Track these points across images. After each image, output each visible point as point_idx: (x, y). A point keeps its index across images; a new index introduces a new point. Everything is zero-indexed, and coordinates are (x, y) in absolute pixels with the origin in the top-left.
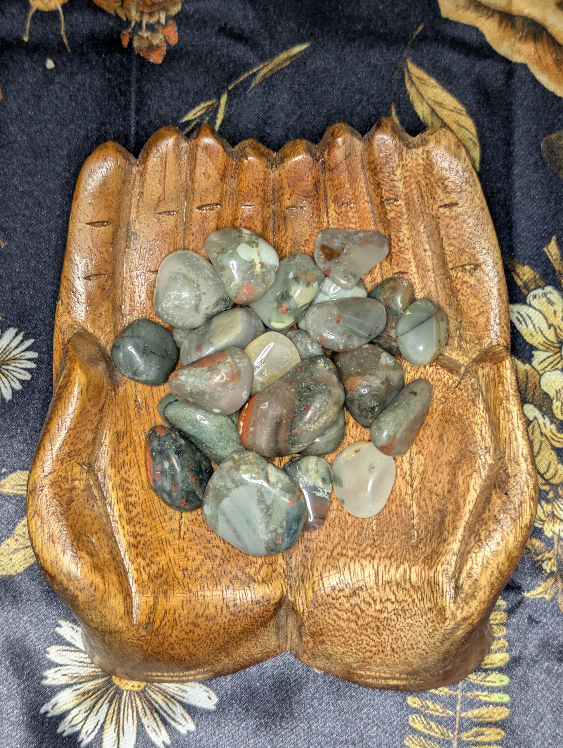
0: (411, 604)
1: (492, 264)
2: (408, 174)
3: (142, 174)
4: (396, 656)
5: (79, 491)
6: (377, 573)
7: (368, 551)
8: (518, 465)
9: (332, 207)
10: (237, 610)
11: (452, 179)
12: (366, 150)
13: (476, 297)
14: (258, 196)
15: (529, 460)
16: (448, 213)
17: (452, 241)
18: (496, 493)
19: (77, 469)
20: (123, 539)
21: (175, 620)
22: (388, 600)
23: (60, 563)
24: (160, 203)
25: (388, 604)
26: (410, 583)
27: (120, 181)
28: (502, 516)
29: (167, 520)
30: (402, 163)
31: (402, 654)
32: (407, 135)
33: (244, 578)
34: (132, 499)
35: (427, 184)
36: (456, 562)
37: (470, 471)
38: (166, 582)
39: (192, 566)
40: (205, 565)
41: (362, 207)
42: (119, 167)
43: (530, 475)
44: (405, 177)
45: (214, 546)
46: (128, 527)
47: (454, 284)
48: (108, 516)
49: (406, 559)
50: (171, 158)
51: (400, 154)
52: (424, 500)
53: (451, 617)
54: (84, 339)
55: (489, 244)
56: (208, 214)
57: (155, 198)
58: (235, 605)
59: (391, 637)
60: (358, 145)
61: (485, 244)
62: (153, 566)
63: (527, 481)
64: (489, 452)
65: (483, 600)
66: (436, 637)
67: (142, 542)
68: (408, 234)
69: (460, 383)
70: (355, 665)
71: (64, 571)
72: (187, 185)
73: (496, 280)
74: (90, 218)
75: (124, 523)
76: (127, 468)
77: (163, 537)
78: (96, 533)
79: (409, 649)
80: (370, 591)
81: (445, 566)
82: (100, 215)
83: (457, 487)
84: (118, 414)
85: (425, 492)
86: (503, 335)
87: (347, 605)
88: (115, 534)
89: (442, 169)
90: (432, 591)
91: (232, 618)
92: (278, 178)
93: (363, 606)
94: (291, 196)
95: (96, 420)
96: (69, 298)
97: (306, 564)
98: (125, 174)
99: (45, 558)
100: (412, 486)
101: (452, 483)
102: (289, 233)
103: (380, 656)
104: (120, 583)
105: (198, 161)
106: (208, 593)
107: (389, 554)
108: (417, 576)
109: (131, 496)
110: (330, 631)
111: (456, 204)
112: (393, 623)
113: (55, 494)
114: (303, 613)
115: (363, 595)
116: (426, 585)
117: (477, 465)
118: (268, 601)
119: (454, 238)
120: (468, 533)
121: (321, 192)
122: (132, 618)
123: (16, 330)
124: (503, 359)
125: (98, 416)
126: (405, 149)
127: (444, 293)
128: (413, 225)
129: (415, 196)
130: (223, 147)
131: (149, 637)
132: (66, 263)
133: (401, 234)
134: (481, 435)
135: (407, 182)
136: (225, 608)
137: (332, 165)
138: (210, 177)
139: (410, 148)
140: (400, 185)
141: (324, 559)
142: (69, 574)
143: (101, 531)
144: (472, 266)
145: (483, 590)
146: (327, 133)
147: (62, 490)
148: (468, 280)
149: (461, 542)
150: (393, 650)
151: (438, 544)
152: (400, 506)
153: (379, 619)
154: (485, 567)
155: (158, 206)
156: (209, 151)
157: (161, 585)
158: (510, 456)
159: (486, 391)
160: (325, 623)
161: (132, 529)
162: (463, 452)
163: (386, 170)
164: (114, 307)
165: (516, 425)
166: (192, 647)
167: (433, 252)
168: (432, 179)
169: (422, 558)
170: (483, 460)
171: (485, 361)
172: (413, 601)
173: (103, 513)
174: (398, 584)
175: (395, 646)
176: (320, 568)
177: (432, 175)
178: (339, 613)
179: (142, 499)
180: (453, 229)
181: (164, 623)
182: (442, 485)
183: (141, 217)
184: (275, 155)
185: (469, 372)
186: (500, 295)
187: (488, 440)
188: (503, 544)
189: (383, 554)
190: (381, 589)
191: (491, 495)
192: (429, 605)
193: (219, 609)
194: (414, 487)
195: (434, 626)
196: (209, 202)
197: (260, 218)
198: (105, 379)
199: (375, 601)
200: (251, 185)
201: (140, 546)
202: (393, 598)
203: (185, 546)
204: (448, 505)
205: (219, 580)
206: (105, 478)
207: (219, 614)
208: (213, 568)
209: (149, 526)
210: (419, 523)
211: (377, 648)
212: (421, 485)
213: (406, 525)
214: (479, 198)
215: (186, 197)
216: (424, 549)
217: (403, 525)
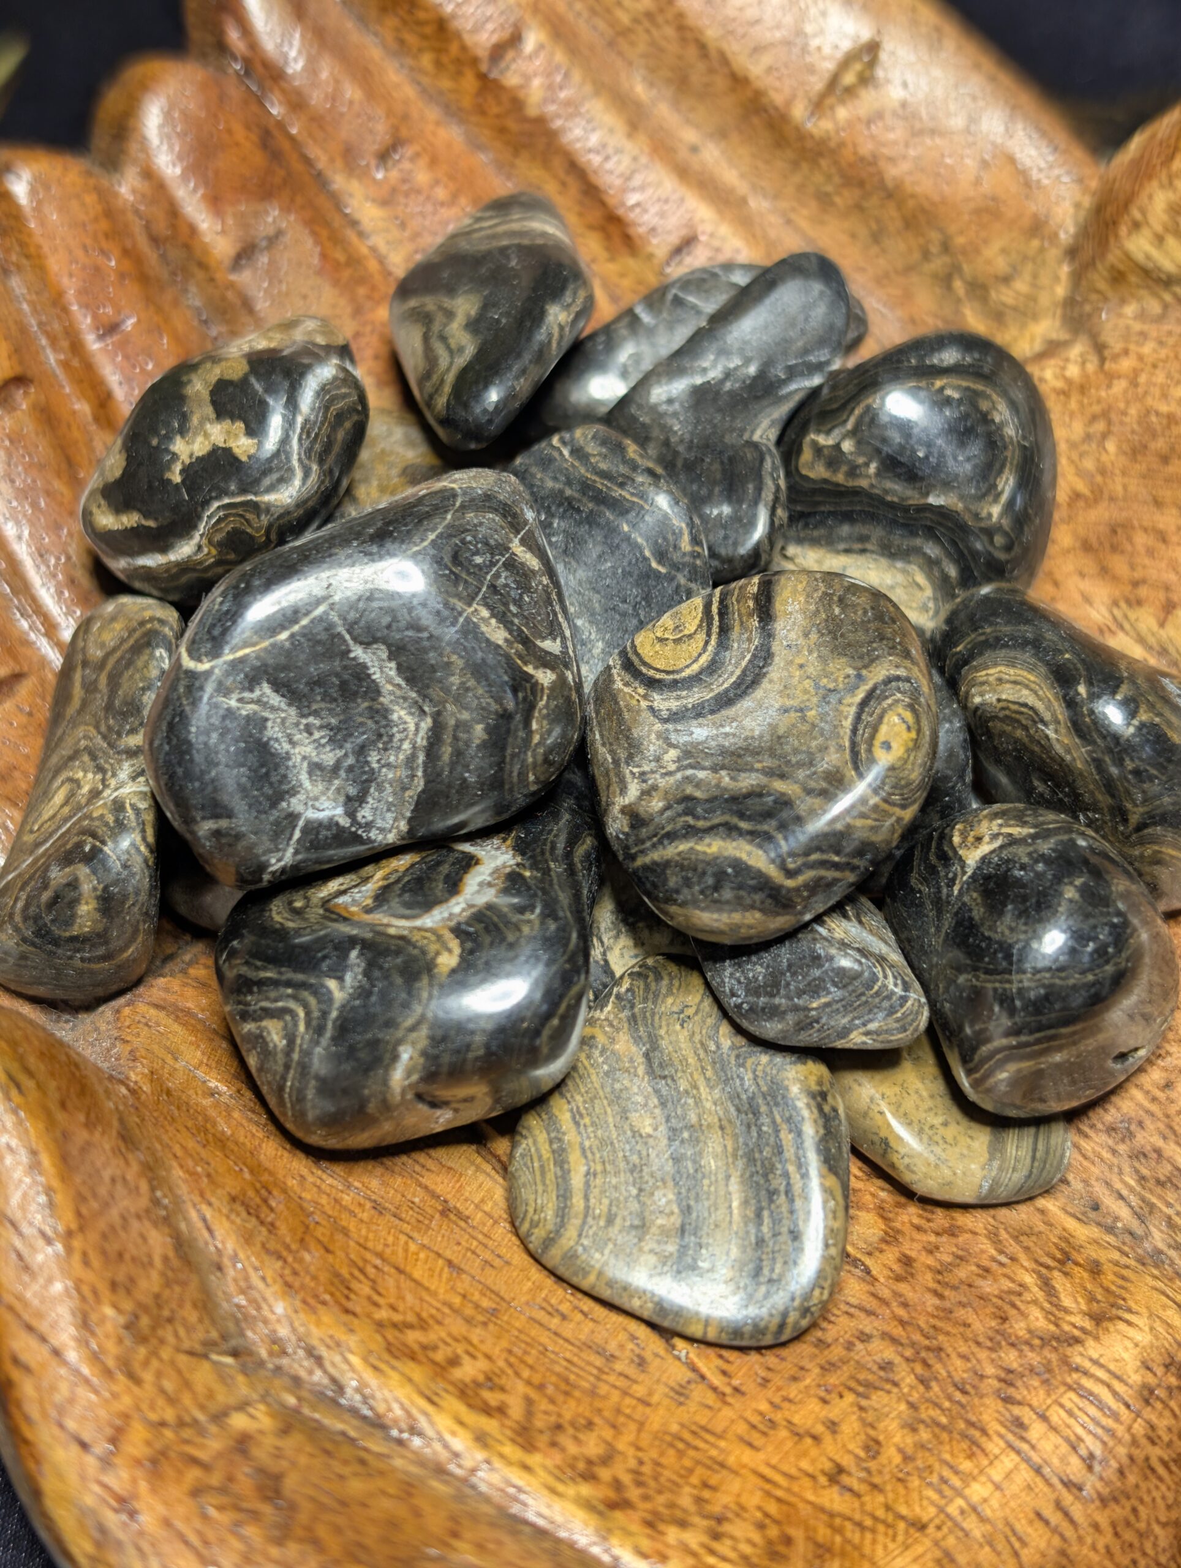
5: (270, 1442)
9: (354, 191)
10: (1110, 1473)
19: (202, 1375)
20: (556, 1506)
29: (632, 1371)
33: (1034, 1358)
34: (469, 1370)
38: (822, 1550)
39: (844, 1448)
40: (881, 1415)
41: (439, 142)
45: (850, 1346)
46: (538, 1457)
48: (440, 1470)
58: (1089, 1461)
62: (732, 1529)
67: (626, 1479)
76: (364, 1289)
77: (674, 1428)
88: (515, 1509)
91: (1117, 1512)
95: (135, 1174)
106: (978, 1491)
109: (454, 1362)
113: (196, 1494)
118: (1169, 1366)
125: (133, 1158)
136: (1068, 1498)
143: (467, 1523)
161: (557, 1458)
167: (720, 134)
173: (414, 1469)
193: (1055, 1518)
201: (633, 1493)
203: (764, 1406)
205: (971, 1424)
206: (319, 1360)
207: (1069, 1533)
208: (912, 1406)
209: (597, 1420)
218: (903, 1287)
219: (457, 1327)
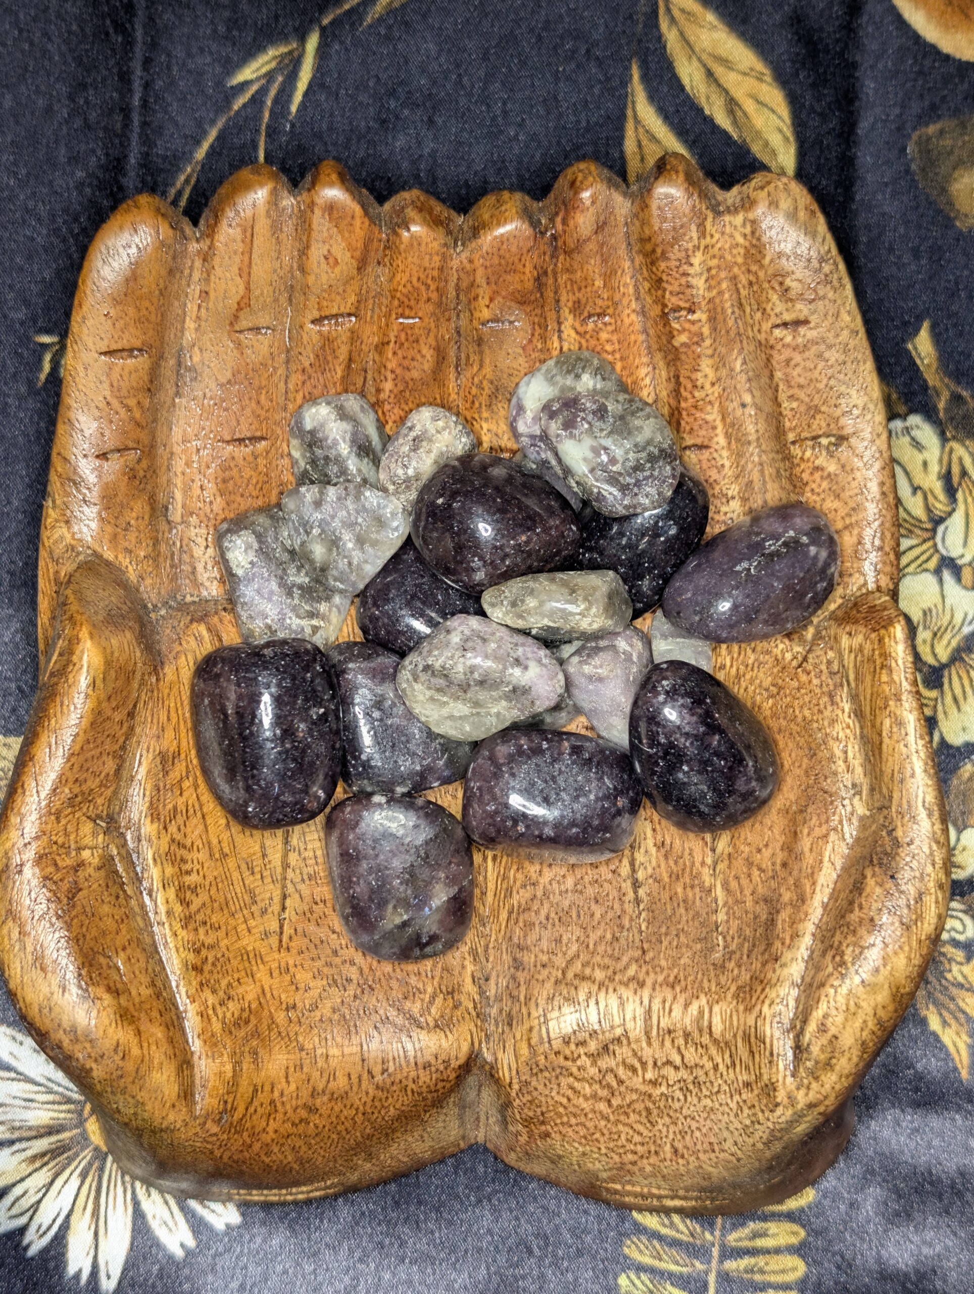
0: (712, 1072)
1: (868, 436)
2: (715, 262)
3: (206, 257)
4: (681, 1161)
5: (90, 870)
6: (649, 1012)
7: (631, 971)
8: (916, 823)
9: (569, 320)
10: (388, 1081)
11: (798, 275)
12: (636, 216)
13: (838, 496)
14: (429, 300)
15: (936, 814)
16: (789, 339)
17: (796, 391)
18: (874, 875)
19: (87, 828)
20: (175, 955)
21: (272, 1102)
22: (669, 1062)
23: (56, 1010)
24: (241, 314)
25: (669, 1071)
26: (711, 1034)
27: (164, 272)
28: (884, 918)
29: (257, 914)
30: (703, 243)
31: (692, 1159)
32: (713, 188)
33: (400, 1021)
34: (193, 879)
35: (751, 284)
36: (797, 1000)
37: (824, 827)
38: (256, 1034)
39: (303, 1000)
40: (329, 997)
41: (627, 321)
42: (162, 244)
43: (938, 842)
46: (184, 933)
47: (797, 471)
48: (145, 914)
49: (702, 988)
50: (263, 226)
51: (701, 226)
52: (737, 878)
53: (786, 1101)
54: (98, 575)
55: (866, 399)
56: (334, 333)
57: (232, 303)
58: (384, 1071)
59: (672, 1128)
60: (622, 205)
61: (856, 398)
62: (231, 1004)
63: (932, 854)
64: (860, 793)
65: (846, 1071)
66: (757, 1135)
67: (211, 960)
68: (711, 375)
69: (805, 659)
70: (604, 1175)
71: (66, 1024)
72: (293, 277)
73: (877, 466)
74: (106, 342)
75: (177, 926)
76: (180, 820)
77: (250, 948)
78: (124, 949)
79: (705, 1152)
80: (634, 1046)
81: (778, 1008)
82: (126, 335)
83: (799, 857)
84: (163, 717)
85: (739, 863)
86: (888, 569)
87: (593, 1071)
88: (161, 948)
89: (780, 255)
90: (752, 1052)
91: (379, 1094)
92: (468, 266)
93: (621, 1072)
94: (491, 300)
95: (120, 734)
96: (68, 495)
97: (515, 993)
98: (174, 258)
99: (28, 999)
100: (713, 850)
101: (790, 847)
102: (488, 370)
103: (652, 1161)
104: (171, 1041)
105: (314, 234)
107: (671, 979)
108: (723, 1022)
109: (188, 873)
110: (560, 1116)
111: (806, 322)
112: (676, 1105)
113: (45, 878)
114: (510, 1084)
115: (623, 1052)
116: (739, 1041)
117: (837, 818)
118: (446, 1062)
119: (801, 387)
120: (821, 946)
121: (549, 294)
122: (194, 1103)
124: (891, 622)
125: (125, 725)
126: (710, 215)
127: (776, 486)
128: (722, 358)
129: (728, 305)
130: (363, 206)
131: (225, 1136)
132: (61, 428)
133: (699, 375)
134: (846, 761)
135: (712, 277)
136: (365, 1076)
137: (571, 244)
138: (336, 262)
139: (720, 214)
140: (699, 283)
141: (549, 985)
142: (74, 1030)
143: (134, 945)
144: (833, 440)
145: (847, 1055)
146: (560, 180)
147: (58, 870)
148: (825, 464)
149: (806, 962)
150: (676, 1151)
151: (764, 964)
152: (692, 887)
153: (650, 1096)
154: (850, 1013)
155: (236, 317)
156: (335, 215)
157: (246, 1039)
158: (900, 805)
159: (856, 679)
160: (551, 1102)
161: (192, 937)
162: (810, 792)
163: (675, 254)
164: (153, 509)
165: (913, 747)
166: (304, 1149)
167: (759, 409)
168: (761, 274)
169: (733, 988)
170: (849, 808)
171: (856, 622)
172: (716, 1068)
173: (137, 909)
174: (687, 1035)
175: (679, 1146)
176: (542, 1002)
177: (762, 266)
178: (577, 1085)
179: (210, 878)
180: (798, 370)
181: (252, 1110)
182: (770, 851)
183: (205, 338)
184: (460, 220)
186: (883, 494)
187: (859, 770)
188: (885, 972)
189: (660, 978)
190: (656, 1044)
191: (864, 877)
192: (744, 1077)
193: (354, 1079)
195: (755, 1115)
196: (335, 311)
197: (431, 340)
198: (138, 654)
199: (644, 1064)
200: (415, 280)
201: (207, 968)
202: (677, 1060)
203: (291, 962)
204: (782, 890)
205: (355, 1026)
206: (139, 841)
207: (355, 1089)
208: (342, 1002)
209: (223, 928)
210: (728, 921)
211: (645, 1148)
212: (731, 850)
213: (702, 924)
214: (849, 312)
215: (290, 300)
216: (736, 972)
217: (696, 923)
219: (205, 856)
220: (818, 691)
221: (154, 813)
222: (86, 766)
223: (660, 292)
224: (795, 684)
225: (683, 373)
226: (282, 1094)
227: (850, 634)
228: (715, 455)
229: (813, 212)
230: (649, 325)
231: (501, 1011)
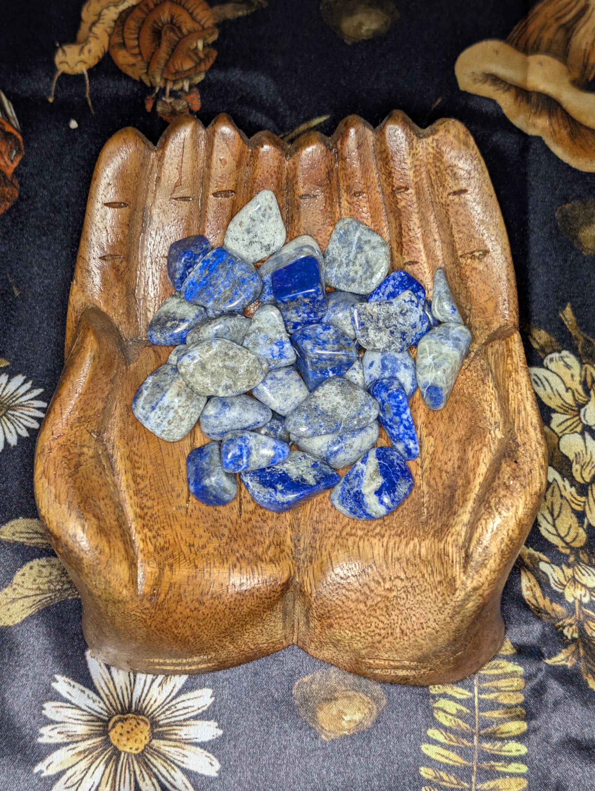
0: (421, 580)
1: (500, 250)
2: (418, 163)
3: (161, 159)
4: (406, 638)
5: (86, 457)
6: (386, 551)
7: (378, 530)
8: (528, 433)
9: (344, 196)
10: (243, 589)
11: (461, 166)
12: (378, 140)
13: (485, 282)
14: (272, 183)
15: (538, 429)
16: (457, 200)
17: (461, 228)
18: (506, 462)
19: (87, 436)
20: (130, 509)
21: (180, 595)
22: (398, 577)
23: (66, 525)
24: (177, 189)
25: (398, 583)
26: (420, 558)
27: (138, 164)
28: (511, 482)
29: (175, 497)
30: (412, 152)
31: (411, 636)
32: (417, 127)
33: (251, 557)
34: (140, 472)
35: (437, 172)
36: (466, 533)
37: (480, 446)
38: (172, 556)
39: (198, 542)
40: (212, 543)
41: (374, 197)
43: (539, 444)
44: (415, 166)
45: (221, 526)
46: (136, 497)
47: (463, 271)
48: (115, 485)
49: (415, 535)
50: (188, 143)
51: (411, 143)
52: (434, 479)
53: (461, 587)
54: (98, 314)
55: (497, 231)
56: (224, 202)
57: (172, 183)
58: (241, 584)
59: (400, 617)
60: (370, 135)
61: (493, 230)
62: (159, 538)
63: (536, 449)
64: (498, 426)
65: (493, 568)
66: (446, 612)
67: (149, 514)
68: (418, 224)
69: (469, 365)
70: (363, 653)
72: (204, 171)
73: (504, 265)
74: (107, 198)
75: (131, 493)
76: (136, 441)
77: (170, 513)
78: (103, 499)
79: (419, 629)
80: (379, 569)
81: (454, 537)
82: (118, 197)
83: (467, 462)
85: (435, 472)
86: (512, 319)
88: (123, 504)
89: (451, 157)
90: (442, 563)
91: (239, 597)
92: (292, 166)
94: (304, 184)
95: (106, 389)
96: (84, 277)
97: (314, 545)
98: (144, 158)
100: (422, 467)
101: (463, 460)
102: (302, 222)
103: (389, 639)
104: (126, 551)
105: (215, 147)
106: (214, 571)
107: (399, 532)
108: (427, 550)
109: (139, 468)
110: (338, 613)
111: (465, 191)
112: (402, 602)
113: (64, 457)
114: (311, 594)
115: (373, 573)
116: (436, 558)
117: (486, 440)
118: (276, 581)
119: (463, 225)
120: (478, 503)
121: (334, 182)
122: (137, 587)
123: (24, 377)
124: (512, 334)
125: (109, 386)
126: (415, 138)
127: (453, 282)
128: (423, 214)
129: (426, 186)
131: (153, 611)
132: (82, 243)
133: (411, 223)
134: (491, 411)
135: (417, 171)
136: (231, 587)
137: (345, 154)
138: (226, 163)
139: (420, 138)
140: (411, 173)
141: (332, 540)
143: (108, 498)
144: (481, 253)
145: (493, 558)
146: (340, 125)
147: (70, 454)
148: (478, 266)
149: (471, 513)
150: (402, 632)
151: (448, 518)
153: (388, 598)
154: (495, 534)
155: (174, 191)
156: (225, 138)
157: (166, 559)
158: (519, 426)
159: (496, 367)
160: (333, 604)
161: (139, 500)
162: (472, 429)
163: (397, 158)
164: (127, 289)
165: (525, 395)
166: (196, 628)
167: (443, 242)
168: (442, 167)
169: (432, 532)
170: (493, 435)
171: (494, 340)
172: (423, 576)
173: (110, 482)
174: (407, 560)
175: (404, 627)
176: (328, 547)
177: (442, 163)
178: (348, 593)
179: (150, 473)
180: (462, 216)
181: (168, 597)
182: (452, 462)
184: (289, 146)
185: (478, 355)
186: (508, 280)
187: (498, 415)
188: (512, 511)
189: (393, 532)
190: (391, 567)
191: (501, 464)
192: (439, 578)
193: (225, 588)
194: (424, 468)
195: (444, 599)
196: (224, 189)
198: (117, 352)
199: (384, 579)
200: (265, 173)
201: (147, 518)
202: (403, 576)
203: (192, 522)
204: (458, 480)
205: (226, 558)
206: (113, 449)
207: (225, 593)
208: (220, 546)
209: (156, 500)
210: (429, 501)
211: (385, 631)
212: (431, 465)
213: (415, 504)
214: (487, 186)
215: (202, 183)
216: (434, 524)
217: (413, 504)
218: (243, 523)
219: (148, 462)
220: (476, 379)
221: (122, 437)
222: (88, 402)
223: (390, 179)
224: (464, 377)
225: (404, 222)
226: (185, 591)
227: (492, 346)
228: (421, 267)
229: (467, 135)
230: (385, 199)
231: (306, 556)
